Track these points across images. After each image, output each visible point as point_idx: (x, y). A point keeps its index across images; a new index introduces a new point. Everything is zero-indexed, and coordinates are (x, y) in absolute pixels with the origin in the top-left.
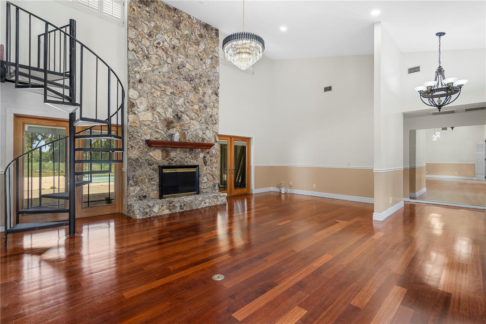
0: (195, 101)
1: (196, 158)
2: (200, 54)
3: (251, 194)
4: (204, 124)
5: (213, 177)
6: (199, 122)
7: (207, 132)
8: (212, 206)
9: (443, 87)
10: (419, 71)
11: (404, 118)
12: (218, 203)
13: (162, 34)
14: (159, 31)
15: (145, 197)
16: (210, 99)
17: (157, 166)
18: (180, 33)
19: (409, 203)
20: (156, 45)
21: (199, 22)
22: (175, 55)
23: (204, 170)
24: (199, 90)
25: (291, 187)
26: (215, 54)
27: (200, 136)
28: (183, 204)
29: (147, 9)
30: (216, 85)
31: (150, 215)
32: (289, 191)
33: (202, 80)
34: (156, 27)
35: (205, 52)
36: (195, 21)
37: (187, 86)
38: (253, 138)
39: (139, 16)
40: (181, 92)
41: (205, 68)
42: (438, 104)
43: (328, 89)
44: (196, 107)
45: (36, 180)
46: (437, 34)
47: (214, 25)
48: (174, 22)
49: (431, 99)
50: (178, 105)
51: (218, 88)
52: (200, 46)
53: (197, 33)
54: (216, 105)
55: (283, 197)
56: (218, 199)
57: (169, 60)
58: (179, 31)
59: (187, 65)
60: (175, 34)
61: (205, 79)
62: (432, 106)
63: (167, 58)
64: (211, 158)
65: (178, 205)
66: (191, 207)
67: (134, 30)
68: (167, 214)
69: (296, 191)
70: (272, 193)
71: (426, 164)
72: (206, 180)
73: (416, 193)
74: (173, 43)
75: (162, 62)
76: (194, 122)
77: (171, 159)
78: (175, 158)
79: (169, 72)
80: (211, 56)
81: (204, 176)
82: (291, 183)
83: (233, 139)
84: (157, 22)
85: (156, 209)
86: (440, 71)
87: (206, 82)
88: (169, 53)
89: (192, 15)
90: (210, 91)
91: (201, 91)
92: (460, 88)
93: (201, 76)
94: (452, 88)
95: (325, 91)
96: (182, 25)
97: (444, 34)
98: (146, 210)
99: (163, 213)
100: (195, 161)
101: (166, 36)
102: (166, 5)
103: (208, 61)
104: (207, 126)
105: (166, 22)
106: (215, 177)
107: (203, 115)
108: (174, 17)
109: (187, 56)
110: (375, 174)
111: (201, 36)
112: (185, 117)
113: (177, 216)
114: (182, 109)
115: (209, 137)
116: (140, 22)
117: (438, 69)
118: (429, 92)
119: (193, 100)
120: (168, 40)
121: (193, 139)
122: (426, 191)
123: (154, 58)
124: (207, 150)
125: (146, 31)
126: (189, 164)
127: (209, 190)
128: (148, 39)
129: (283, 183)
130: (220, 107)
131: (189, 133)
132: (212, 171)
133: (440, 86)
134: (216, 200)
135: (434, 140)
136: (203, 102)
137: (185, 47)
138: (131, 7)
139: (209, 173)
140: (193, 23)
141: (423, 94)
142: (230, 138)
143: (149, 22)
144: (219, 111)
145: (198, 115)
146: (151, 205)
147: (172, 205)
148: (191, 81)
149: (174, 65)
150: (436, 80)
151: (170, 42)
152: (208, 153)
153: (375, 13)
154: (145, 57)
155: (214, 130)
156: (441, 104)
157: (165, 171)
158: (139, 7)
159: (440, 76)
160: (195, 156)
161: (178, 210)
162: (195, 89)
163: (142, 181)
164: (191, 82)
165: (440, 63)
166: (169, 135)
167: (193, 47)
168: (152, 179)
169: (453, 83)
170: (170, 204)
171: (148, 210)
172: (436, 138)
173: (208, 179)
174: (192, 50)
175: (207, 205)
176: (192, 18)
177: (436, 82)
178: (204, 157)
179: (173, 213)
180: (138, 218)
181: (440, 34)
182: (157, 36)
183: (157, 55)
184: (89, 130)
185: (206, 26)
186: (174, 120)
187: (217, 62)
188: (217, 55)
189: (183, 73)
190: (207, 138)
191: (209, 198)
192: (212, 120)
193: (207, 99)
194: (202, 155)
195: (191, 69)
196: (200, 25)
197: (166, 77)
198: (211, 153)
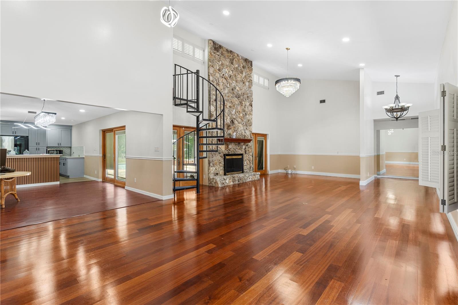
0: (241, 111)
1: (241, 148)
2: (243, 80)
3: (268, 174)
4: (245, 126)
5: (250, 162)
6: (242, 125)
7: (247, 131)
8: (253, 181)
9: (399, 107)
10: (384, 94)
11: (374, 122)
12: (256, 179)
13: (225, 69)
14: (223, 67)
15: (217, 174)
16: (248, 109)
17: (223, 154)
18: (233, 67)
19: (376, 178)
20: (222, 76)
21: (242, 58)
22: (231, 82)
23: (245, 157)
24: (243, 103)
25: (295, 169)
26: (250, 78)
27: (243, 134)
28: (239, 179)
29: (218, 53)
30: (251, 99)
31: (225, 185)
32: (294, 172)
33: (244, 97)
34: (222, 64)
35: (246, 78)
36: (240, 58)
37: (236, 101)
38: (269, 135)
39: (214, 58)
40: (234, 106)
41: (245, 89)
42: (396, 117)
43: (323, 101)
44: (241, 115)
45: (187, 160)
46: (395, 76)
47: (250, 59)
48: (230, 60)
49: (392, 113)
50: (233, 114)
51: (252, 101)
52: (243, 74)
53: (242, 65)
54: (251, 113)
55: (290, 176)
56: (255, 176)
57: (228, 86)
58: (233, 65)
59: (237, 87)
60: (231, 68)
61: (245, 96)
62: (393, 118)
63: (227, 84)
64: (249, 149)
65: (237, 179)
66: (243, 181)
67: (212, 68)
68: (232, 185)
69: (299, 172)
70: (280, 174)
71: (386, 152)
72: (246, 164)
73: (380, 172)
74: (230, 74)
75: (225, 87)
76: (240, 125)
77: (229, 150)
78: (231, 149)
79: (228, 93)
80: (248, 81)
81: (245, 161)
82: (295, 166)
83: (257, 135)
84: (223, 61)
85: (227, 181)
86: (397, 97)
87: (246, 98)
88: (228, 80)
89: (239, 54)
90: (248, 104)
91: (244, 104)
92: (408, 108)
93: (244, 94)
94: (404, 108)
95: (320, 103)
96: (234, 61)
97: (399, 76)
98: (223, 182)
99: (230, 184)
100: (241, 151)
101: (226, 70)
102: (227, 50)
103: (247, 84)
104: (247, 127)
105: (227, 60)
106: (250, 161)
107: (245, 120)
108: (230, 56)
109: (236, 81)
110: (361, 158)
111: (244, 67)
112: (236, 122)
113: (236, 186)
114: (234, 117)
115: (248, 135)
116: (215, 62)
117: (396, 97)
118: (391, 110)
119: (240, 110)
120: (228, 72)
121: (240, 136)
122: (385, 171)
123: (221, 85)
124: (247, 143)
125: (218, 68)
126: (238, 153)
127: (248, 171)
128: (218, 73)
129: (288, 166)
130: (253, 114)
131: (238, 133)
132: (249, 158)
133: (397, 107)
134: (255, 177)
135: (389, 134)
136: (244, 111)
137: (235, 75)
138: (211, 54)
139: (248, 159)
140: (240, 59)
141: (388, 110)
142: (255, 135)
143: (219, 62)
144: (253, 117)
145: (242, 120)
146: (225, 178)
147: (234, 179)
148: (239, 97)
149: (231, 89)
150: (394, 103)
151: (229, 73)
152: (247, 145)
153: (362, 65)
154: (217, 85)
155: (250, 130)
156: (398, 117)
157: (227, 157)
158: (215, 53)
159: (397, 100)
160: (240, 148)
161: (237, 182)
162: (241, 103)
163: (216, 164)
164: (239, 99)
165: (397, 93)
166: (228, 134)
167: (239, 75)
168: (220, 162)
169: (404, 106)
170: (233, 178)
171: (224, 182)
172: (391, 133)
173: (247, 163)
174: (239, 77)
175: (251, 180)
176: (239, 56)
177: (395, 105)
178: (245, 148)
179: (235, 184)
180: (219, 186)
181: (397, 76)
182: (223, 70)
183: (222, 82)
184: (193, 132)
185: (246, 60)
186: (231, 124)
187: (252, 83)
188: (251, 79)
189: (235, 93)
190: (246, 136)
191: (251, 175)
192: (249, 124)
193: (246, 109)
194: (244, 147)
195: (239, 90)
196: (243, 60)
197: (227, 96)
198: (248, 146)
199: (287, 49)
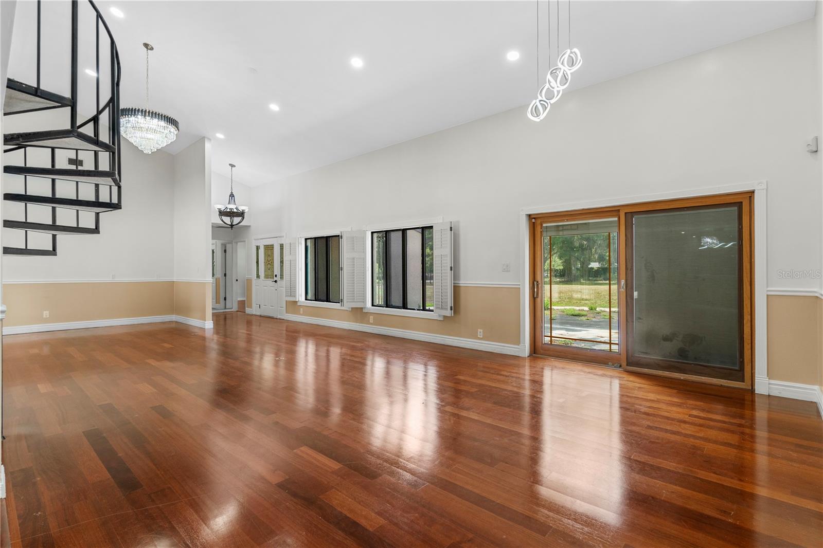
46: (230, 165)
97: (235, 166)
117: (230, 194)
150: (229, 204)
165: (232, 189)
181: (232, 166)
199: (146, 45)
